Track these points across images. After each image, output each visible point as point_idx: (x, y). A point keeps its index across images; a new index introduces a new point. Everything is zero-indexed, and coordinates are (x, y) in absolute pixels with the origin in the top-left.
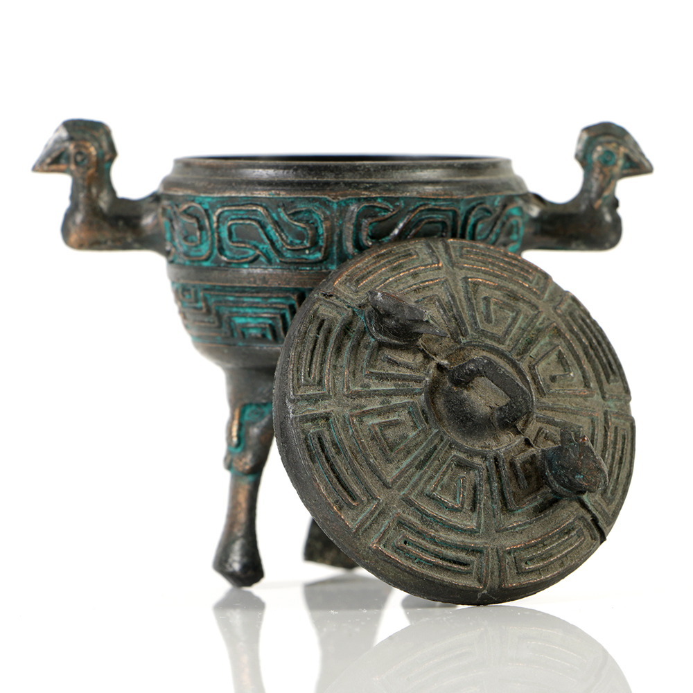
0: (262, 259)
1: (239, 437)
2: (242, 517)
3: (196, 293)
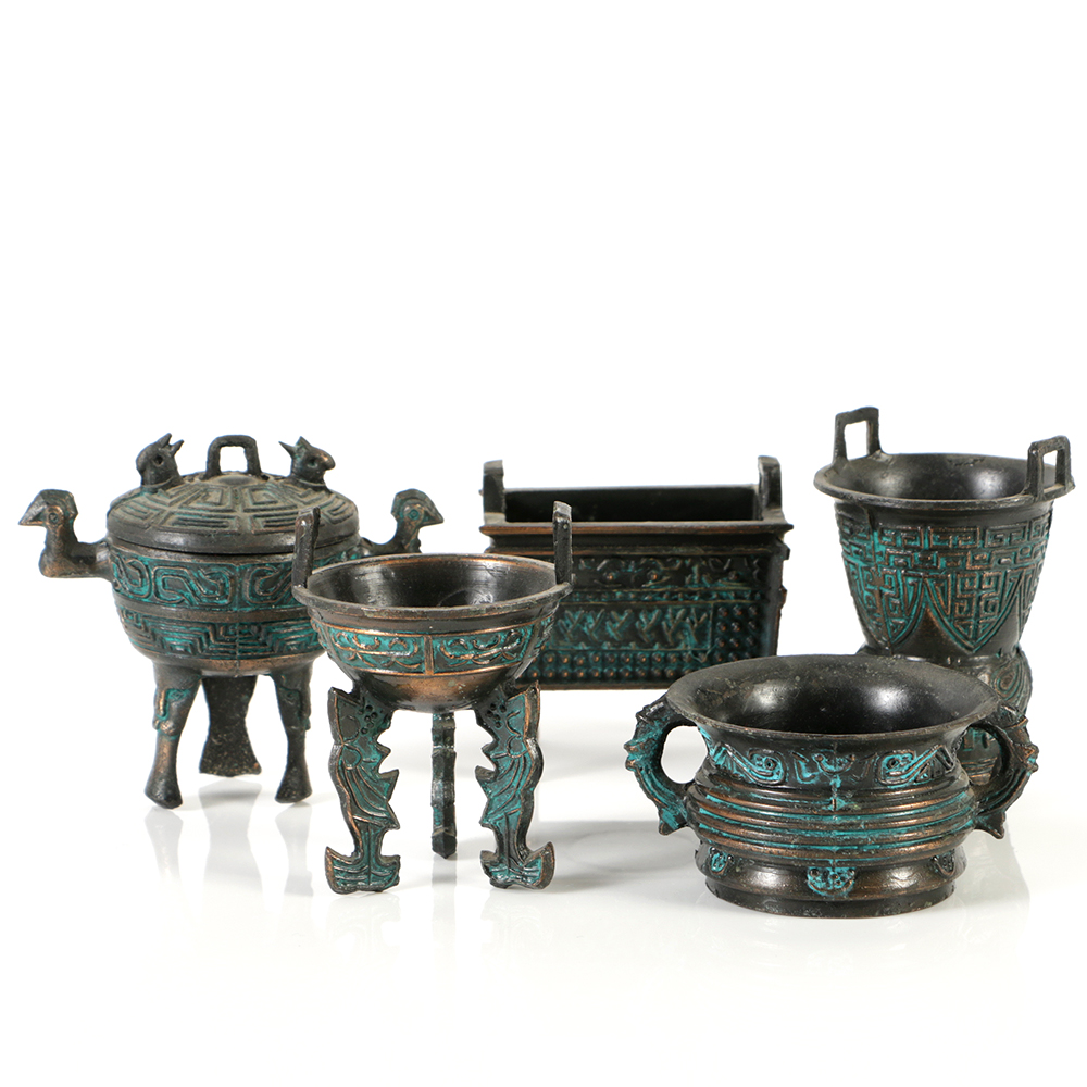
0: (186, 602)
1: (165, 710)
2: (166, 763)
3: (137, 617)
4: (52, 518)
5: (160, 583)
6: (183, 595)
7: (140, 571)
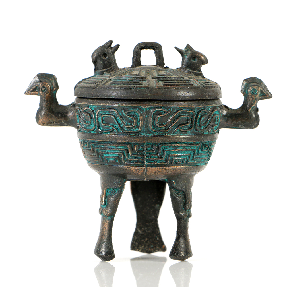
0: (115, 131)
4: (43, 89)
5: (100, 121)
6: (113, 126)
7: (90, 115)
